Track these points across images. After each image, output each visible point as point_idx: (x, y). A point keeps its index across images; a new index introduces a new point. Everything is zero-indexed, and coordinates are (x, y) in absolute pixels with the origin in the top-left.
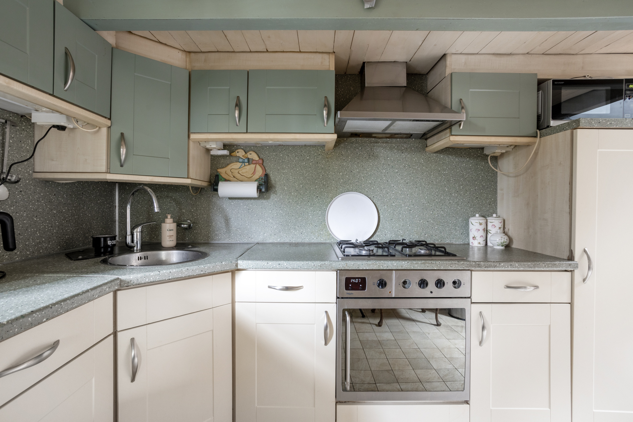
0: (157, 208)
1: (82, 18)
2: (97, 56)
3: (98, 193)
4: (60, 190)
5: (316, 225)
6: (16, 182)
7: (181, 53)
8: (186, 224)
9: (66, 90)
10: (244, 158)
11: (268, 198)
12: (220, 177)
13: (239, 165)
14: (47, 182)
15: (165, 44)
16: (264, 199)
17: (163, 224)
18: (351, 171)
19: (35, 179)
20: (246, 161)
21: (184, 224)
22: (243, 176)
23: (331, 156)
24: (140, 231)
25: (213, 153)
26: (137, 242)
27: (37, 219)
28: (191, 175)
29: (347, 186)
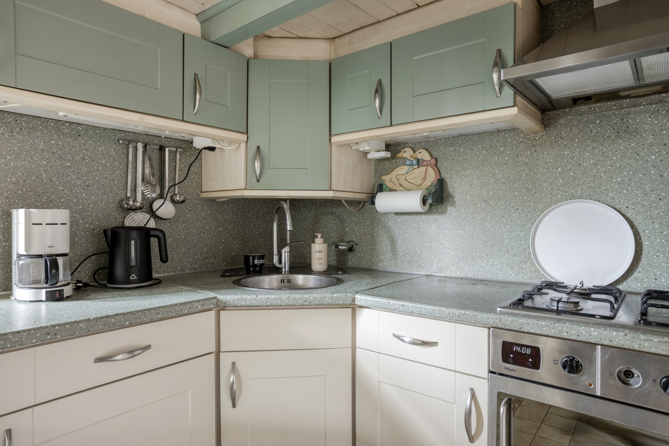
0: (289, 226)
1: (212, 40)
2: (229, 72)
3: (266, 209)
4: (226, 208)
5: (516, 254)
6: (183, 202)
7: (324, 42)
8: (345, 246)
9: (196, 114)
10: (412, 159)
11: (444, 212)
12: (384, 187)
13: (406, 168)
14: (213, 201)
15: (306, 38)
16: (439, 213)
17: (313, 245)
18: (580, 164)
19: (202, 198)
20: (415, 162)
21: (342, 246)
22: (411, 183)
23: (542, 142)
24: (288, 250)
25: (369, 156)
26: (285, 263)
27: (204, 235)
28: (334, 187)
29: (572, 189)
